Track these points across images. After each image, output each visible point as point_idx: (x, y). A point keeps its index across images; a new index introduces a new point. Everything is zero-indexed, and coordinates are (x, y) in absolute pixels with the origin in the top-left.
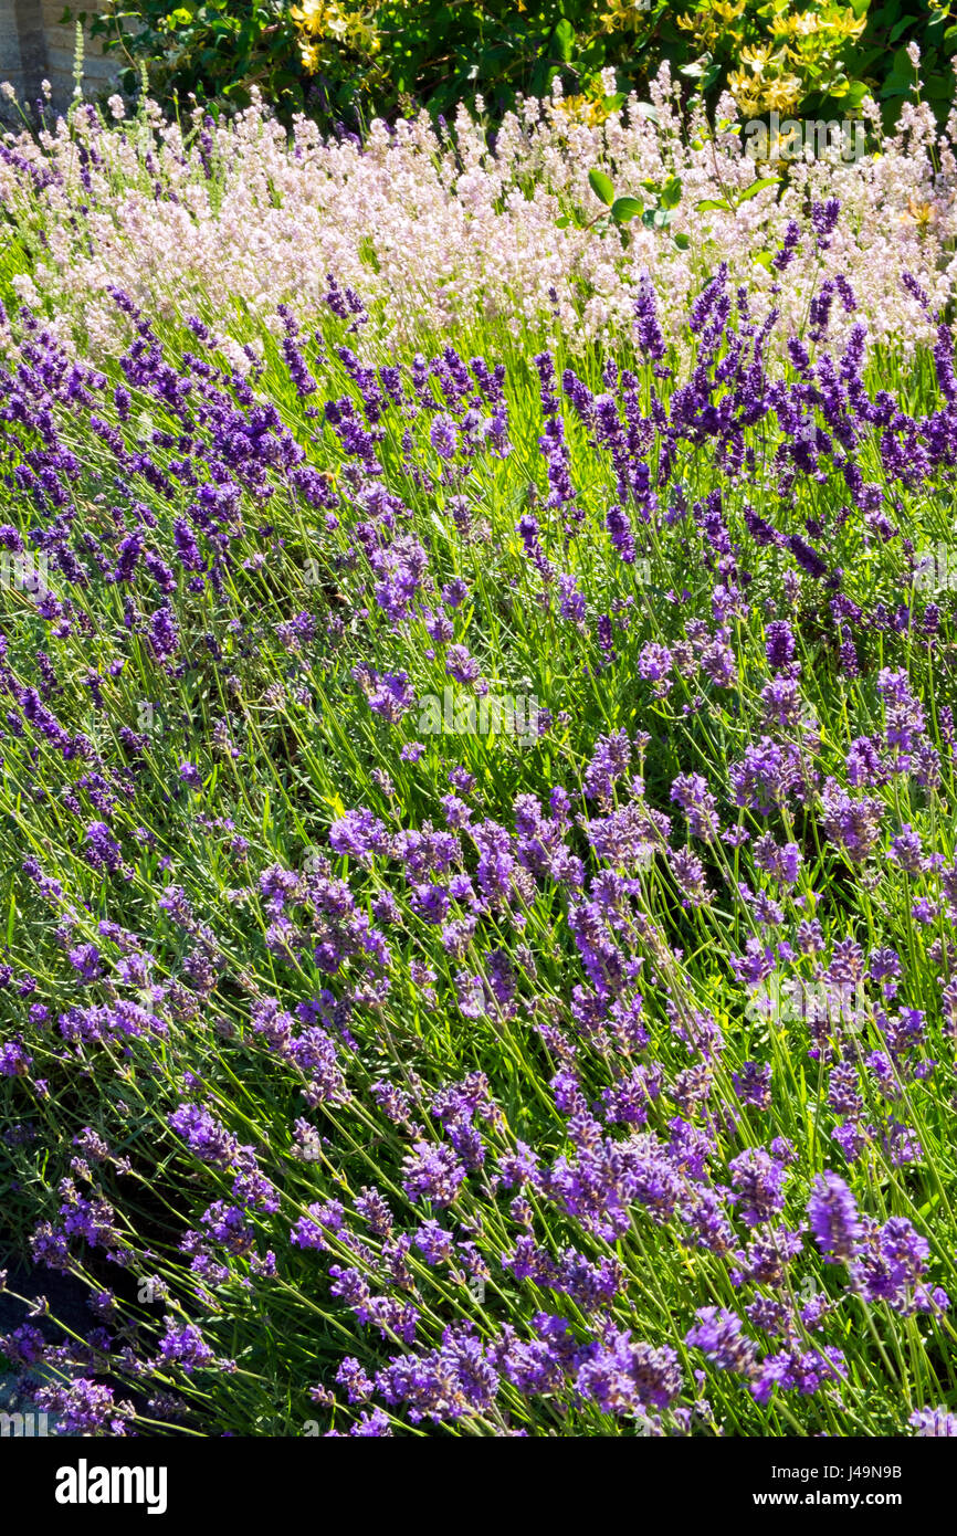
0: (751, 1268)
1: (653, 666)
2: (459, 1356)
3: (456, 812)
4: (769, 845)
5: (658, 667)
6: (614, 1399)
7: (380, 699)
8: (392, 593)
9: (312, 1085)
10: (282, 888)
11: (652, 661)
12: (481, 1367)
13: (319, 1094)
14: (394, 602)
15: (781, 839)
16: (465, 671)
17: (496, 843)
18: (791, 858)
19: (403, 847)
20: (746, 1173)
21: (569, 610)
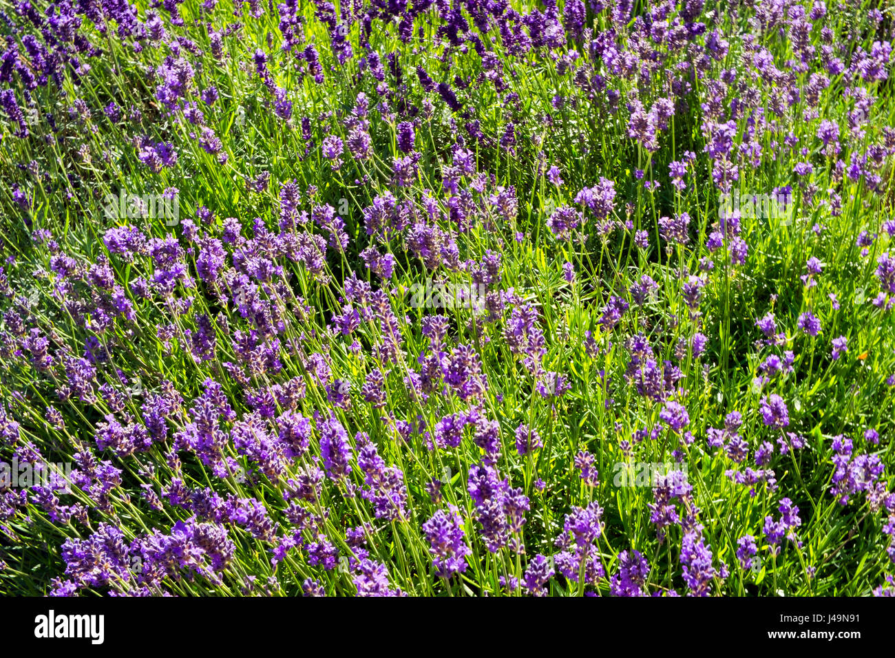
0: (295, 490)
1: (330, 149)
2: (105, 538)
3: (188, 228)
4: (374, 253)
5: (333, 150)
6: (188, 559)
7: (146, 155)
8: (166, 92)
9: (64, 387)
10: (65, 268)
11: (330, 145)
12: (120, 546)
13: (66, 392)
14: (168, 98)
15: (383, 250)
16: (211, 146)
17: (210, 248)
18: (388, 262)
19: (152, 249)
20: (285, 424)
21: (281, 111)
